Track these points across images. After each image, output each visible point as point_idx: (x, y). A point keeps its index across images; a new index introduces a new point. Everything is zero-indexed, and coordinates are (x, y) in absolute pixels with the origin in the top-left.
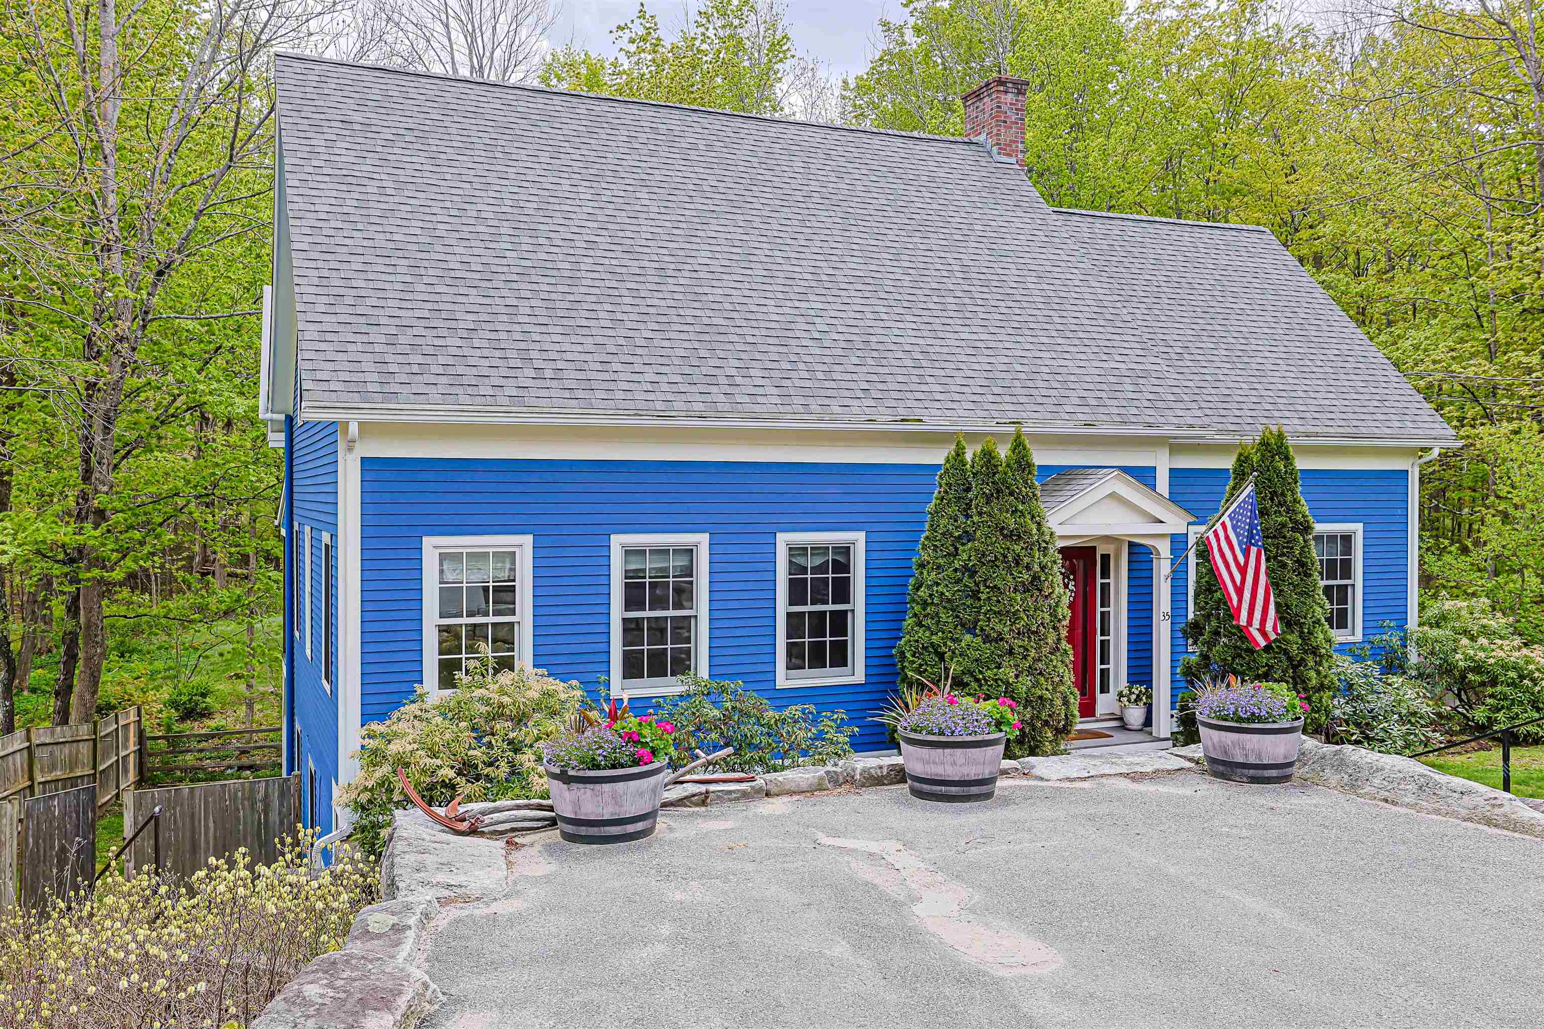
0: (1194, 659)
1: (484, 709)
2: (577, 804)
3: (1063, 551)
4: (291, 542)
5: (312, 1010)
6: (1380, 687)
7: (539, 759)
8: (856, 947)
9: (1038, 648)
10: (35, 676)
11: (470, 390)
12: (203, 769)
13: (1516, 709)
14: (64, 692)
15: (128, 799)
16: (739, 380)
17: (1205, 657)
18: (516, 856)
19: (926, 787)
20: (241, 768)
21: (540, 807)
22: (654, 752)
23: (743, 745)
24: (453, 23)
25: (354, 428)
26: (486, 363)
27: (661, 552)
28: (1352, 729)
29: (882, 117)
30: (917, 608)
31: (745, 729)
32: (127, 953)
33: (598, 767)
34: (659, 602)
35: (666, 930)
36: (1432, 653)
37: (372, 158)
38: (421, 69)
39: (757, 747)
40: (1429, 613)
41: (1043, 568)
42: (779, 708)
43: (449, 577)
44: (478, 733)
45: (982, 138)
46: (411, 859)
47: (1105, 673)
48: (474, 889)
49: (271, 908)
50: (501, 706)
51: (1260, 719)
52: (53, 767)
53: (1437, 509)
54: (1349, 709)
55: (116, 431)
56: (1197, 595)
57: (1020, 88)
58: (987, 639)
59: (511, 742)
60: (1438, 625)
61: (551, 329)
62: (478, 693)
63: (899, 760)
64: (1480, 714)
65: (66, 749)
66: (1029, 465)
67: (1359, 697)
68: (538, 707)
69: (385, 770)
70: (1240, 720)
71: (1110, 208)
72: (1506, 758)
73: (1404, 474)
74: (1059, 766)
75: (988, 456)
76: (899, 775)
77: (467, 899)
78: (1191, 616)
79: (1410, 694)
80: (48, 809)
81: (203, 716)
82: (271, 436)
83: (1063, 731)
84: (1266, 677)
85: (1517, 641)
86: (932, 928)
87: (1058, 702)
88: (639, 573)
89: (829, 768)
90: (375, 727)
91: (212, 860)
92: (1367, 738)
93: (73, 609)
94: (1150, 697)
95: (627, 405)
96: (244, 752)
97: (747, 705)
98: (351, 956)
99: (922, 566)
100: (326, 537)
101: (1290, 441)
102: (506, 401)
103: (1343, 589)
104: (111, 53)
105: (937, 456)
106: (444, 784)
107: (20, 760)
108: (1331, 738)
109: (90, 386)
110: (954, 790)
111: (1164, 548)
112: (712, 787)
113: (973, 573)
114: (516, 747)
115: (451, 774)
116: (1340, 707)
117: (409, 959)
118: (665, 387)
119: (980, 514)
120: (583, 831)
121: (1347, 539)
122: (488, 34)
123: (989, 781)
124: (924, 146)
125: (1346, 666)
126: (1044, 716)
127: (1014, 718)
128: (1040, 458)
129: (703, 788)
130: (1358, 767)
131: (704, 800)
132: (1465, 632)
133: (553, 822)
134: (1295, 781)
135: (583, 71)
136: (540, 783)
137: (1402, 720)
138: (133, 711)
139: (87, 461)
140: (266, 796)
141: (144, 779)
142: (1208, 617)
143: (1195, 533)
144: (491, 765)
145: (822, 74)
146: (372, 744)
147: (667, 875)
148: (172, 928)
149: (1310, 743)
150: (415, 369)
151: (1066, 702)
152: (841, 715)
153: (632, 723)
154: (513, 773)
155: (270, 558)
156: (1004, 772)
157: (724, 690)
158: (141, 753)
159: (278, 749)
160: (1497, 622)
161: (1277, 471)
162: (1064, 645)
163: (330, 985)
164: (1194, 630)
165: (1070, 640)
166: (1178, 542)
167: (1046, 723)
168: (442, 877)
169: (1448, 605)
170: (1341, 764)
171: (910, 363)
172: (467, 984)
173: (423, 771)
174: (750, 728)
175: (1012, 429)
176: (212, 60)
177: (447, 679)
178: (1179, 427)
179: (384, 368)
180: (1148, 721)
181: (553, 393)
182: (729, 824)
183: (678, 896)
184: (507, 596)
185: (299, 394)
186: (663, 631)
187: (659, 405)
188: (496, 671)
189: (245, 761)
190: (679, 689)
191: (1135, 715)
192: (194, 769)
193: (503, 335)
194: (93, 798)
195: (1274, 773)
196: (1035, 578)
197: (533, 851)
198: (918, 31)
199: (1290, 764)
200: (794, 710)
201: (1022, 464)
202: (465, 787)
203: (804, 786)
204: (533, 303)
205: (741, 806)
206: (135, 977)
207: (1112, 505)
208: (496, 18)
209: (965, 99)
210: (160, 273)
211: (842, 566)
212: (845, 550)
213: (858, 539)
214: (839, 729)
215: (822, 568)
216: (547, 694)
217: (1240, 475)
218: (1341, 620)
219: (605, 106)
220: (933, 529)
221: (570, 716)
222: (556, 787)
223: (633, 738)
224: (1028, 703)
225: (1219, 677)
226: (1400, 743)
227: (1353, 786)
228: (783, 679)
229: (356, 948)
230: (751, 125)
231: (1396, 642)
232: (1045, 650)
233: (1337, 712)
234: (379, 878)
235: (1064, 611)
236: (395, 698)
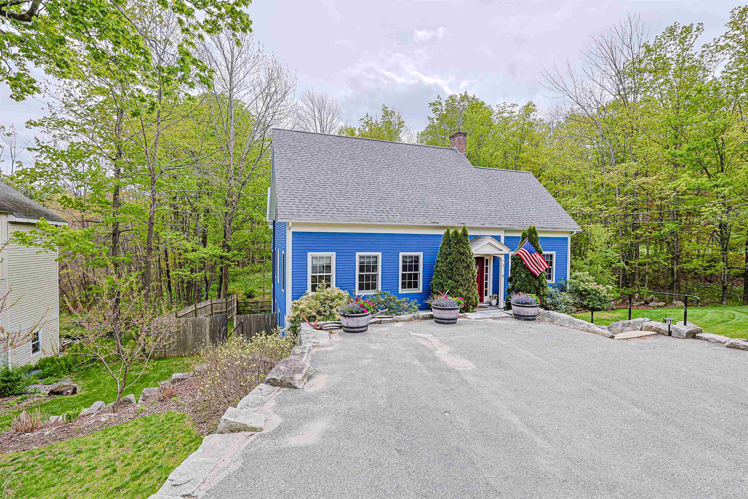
0: (510, 287)
1: (323, 297)
2: (347, 323)
3: (476, 258)
4: (274, 253)
5: (282, 373)
6: (559, 295)
7: (337, 311)
8: (421, 361)
9: (469, 284)
10: (212, 287)
11: (320, 214)
12: (252, 311)
13: (595, 301)
14: (219, 290)
15: (235, 318)
16: (390, 212)
17: (513, 287)
18: (332, 336)
19: (439, 320)
20: (262, 311)
21: (338, 323)
22: (368, 309)
23: (391, 308)
24: (316, 119)
25: (290, 224)
26: (324, 207)
27: (369, 257)
28: (552, 306)
29: (428, 143)
30: (436, 273)
31: (391, 304)
32: (237, 356)
33: (353, 313)
34: (368, 270)
35: (371, 356)
36: (573, 286)
37: (296, 155)
38: (308, 131)
39: (394, 309)
40: (573, 276)
41: (470, 262)
42: (399, 299)
43: (314, 263)
44: (322, 304)
45: (455, 148)
46: (306, 335)
47: (486, 291)
48: (321, 344)
49: (271, 346)
50: (328, 297)
51: (528, 304)
52: (217, 309)
53: (575, 247)
54: (551, 301)
55: (232, 225)
56: (511, 270)
57: (465, 135)
58: (455, 281)
59: (330, 306)
60: (575, 279)
61: (341, 198)
62: (322, 293)
63: (432, 313)
64: (585, 303)
65: (220, 305)
66: (467, 235)
67: (554, 298)
68: (337, 297)
69: (298, 312)
70: (522, 304)
71: (489, 167)
72: (592, 314)
73: (567, 238)
74: (474, 315)
75: (456, 232)
76: (432, 317)
77: (319, 346)
78: (509, 276)
79: (567, 297)
80: (216, 320)
81: (252, 297)
82: (270, 226)
83: (475, 306)
84: (529, 292)
85: (596, 283)
86: (440, 357)
87: (474, 298)
88: (363, 263)
89: (413, 315)
90: (296, 301)
91: (257, 334)
92: (556, 309)
93: (221, 269)
94: (498, 297)
95: (361, 218)
96: (262, 307)
97: (392, 297)
98: (291, 359)
99: (438, 262)
100: (283, 252)
101: (537, 229)
102: (329, 217)
103: (550, 269)
104: (232, 130)
105: (442, 232)
106: (313, 316)
107: (209, 307)
108: (546, 309)
109: (226, 213)
110: (446, 321)
111: (503, 258)
112: (382, 319)
113: (451, 263)
114: (331, 307)
115: (315, 314)
116: (549, 301)
117: (306, 361)
118: (370, 213)
119: (454, 248)
120: (349, 330)
121: (551, 256)
122: (325, 122)
123: (456, 319)
124: (439, 150)
125: (550, 289)
126: (470, 302)
127: (462, 303)
128: (470, 233)
129: (380, 319)
130: (553, 316)
131: (380, 322)
132: (582, 281)
133: (341, 327)
134: (537, 320)
135: (349, 130)
136: (338, 317)
137: (565, 304)
138: (235, 295)
139: (225, 232)
140: (268, 318)
141: (238, 313)
142: (514, 276)
143: (511, 253)
144: (324, 312)
145: (412, 131)
146: (294, 305)
147: (371, 341)
148: (247, 350)
149: (541, 310)
150: (306, 209)
151: (476, 298)
152: (416, 301)
153: (362, 302)
154: (330, 314)
155: (269, 258)
156: (460, 317)
157: (385, 294)
158: (237, 306)
159: (271, 307)
160: (591, 278)
161: (533, 237)
162: (476, 283)
163: (286, 366)
164: (510, 280)
165: (477, 282)
166: (506, 256)
167: (470, 304)
168: (313, 340)
169: (578, 274)
170: (549, 316)
171: (435, 207)
172: (320, 368)
173: (308, 313)
174: (392, 304)
175: (462, 225)
176: (257, 130)
177: (314, 289)
178: (507, 225)
179: (298, 208)
180: (497, 304)
181: (341, 215)
182: (386, 329)
183: (374, 347)
184: (329, 268)
185: (277, 215)
186: (369, 278)
187: (369, 218)
188: (326, 288)
189: (262, 309)
190: (373, 293)
191: (494, 302)
192: (250, 311)
193: (328, 200)
194: (227, 317)
195: (531, 318)
196: (468, 265)
197: (336, 334)
198: (437, 119)
199: (536, 316)
200: (404, 299)
201: (465, 234)
202: (318, 318)
203: (406, 319)
204: (336, 191)
205: (390, 324)
206: (239, 362)
207: (488, 246)
208: (327, 118)
209: (450, 138)
210: (243, 185)
211: (417, 261)
212: (417, 257)
213: (421, 254)
214: (415, 304)
215: (411, 262)
216: (339, 294)
217: (523, 238)
218: (549, 277)
219: (356, 140)
220: (441, 252)
221: (346, 300)
222: (342, 318)
223: (362, 306)
224: (465, 298)
225: (517, 292)
226: (564, 310)
227: (552, 321)
228: (401, 291)
229: (292, 357)
230: (393, 144)
231: (564, 283)
232: (471, 284)
233: (548, 302)
234: (297, 340)
235: (476, 274)
236: (300, 294)
